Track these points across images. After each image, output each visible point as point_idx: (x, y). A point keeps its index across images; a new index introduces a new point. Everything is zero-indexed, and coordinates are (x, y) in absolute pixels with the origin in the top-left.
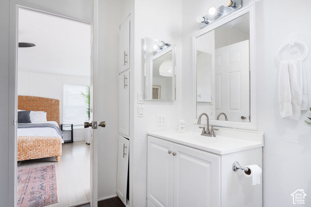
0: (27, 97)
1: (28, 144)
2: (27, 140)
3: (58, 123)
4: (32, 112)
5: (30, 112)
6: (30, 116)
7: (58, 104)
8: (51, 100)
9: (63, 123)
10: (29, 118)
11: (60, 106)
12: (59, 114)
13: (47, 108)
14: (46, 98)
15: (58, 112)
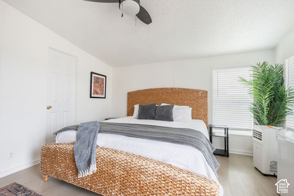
0: (172, 89)
1: (149, 178)
2: (146, 170)
3: (206, 122)
4: (175, 107)
5: (173, 106)
6: (173, 112)
7: (206, 97)
8: (197, 91)
9: (212, 122)
10: (172, 114)
11: (208, 99)
12: (207, 110)
13: (193, 102)
14: (192, 89)
15: (207, 107)
